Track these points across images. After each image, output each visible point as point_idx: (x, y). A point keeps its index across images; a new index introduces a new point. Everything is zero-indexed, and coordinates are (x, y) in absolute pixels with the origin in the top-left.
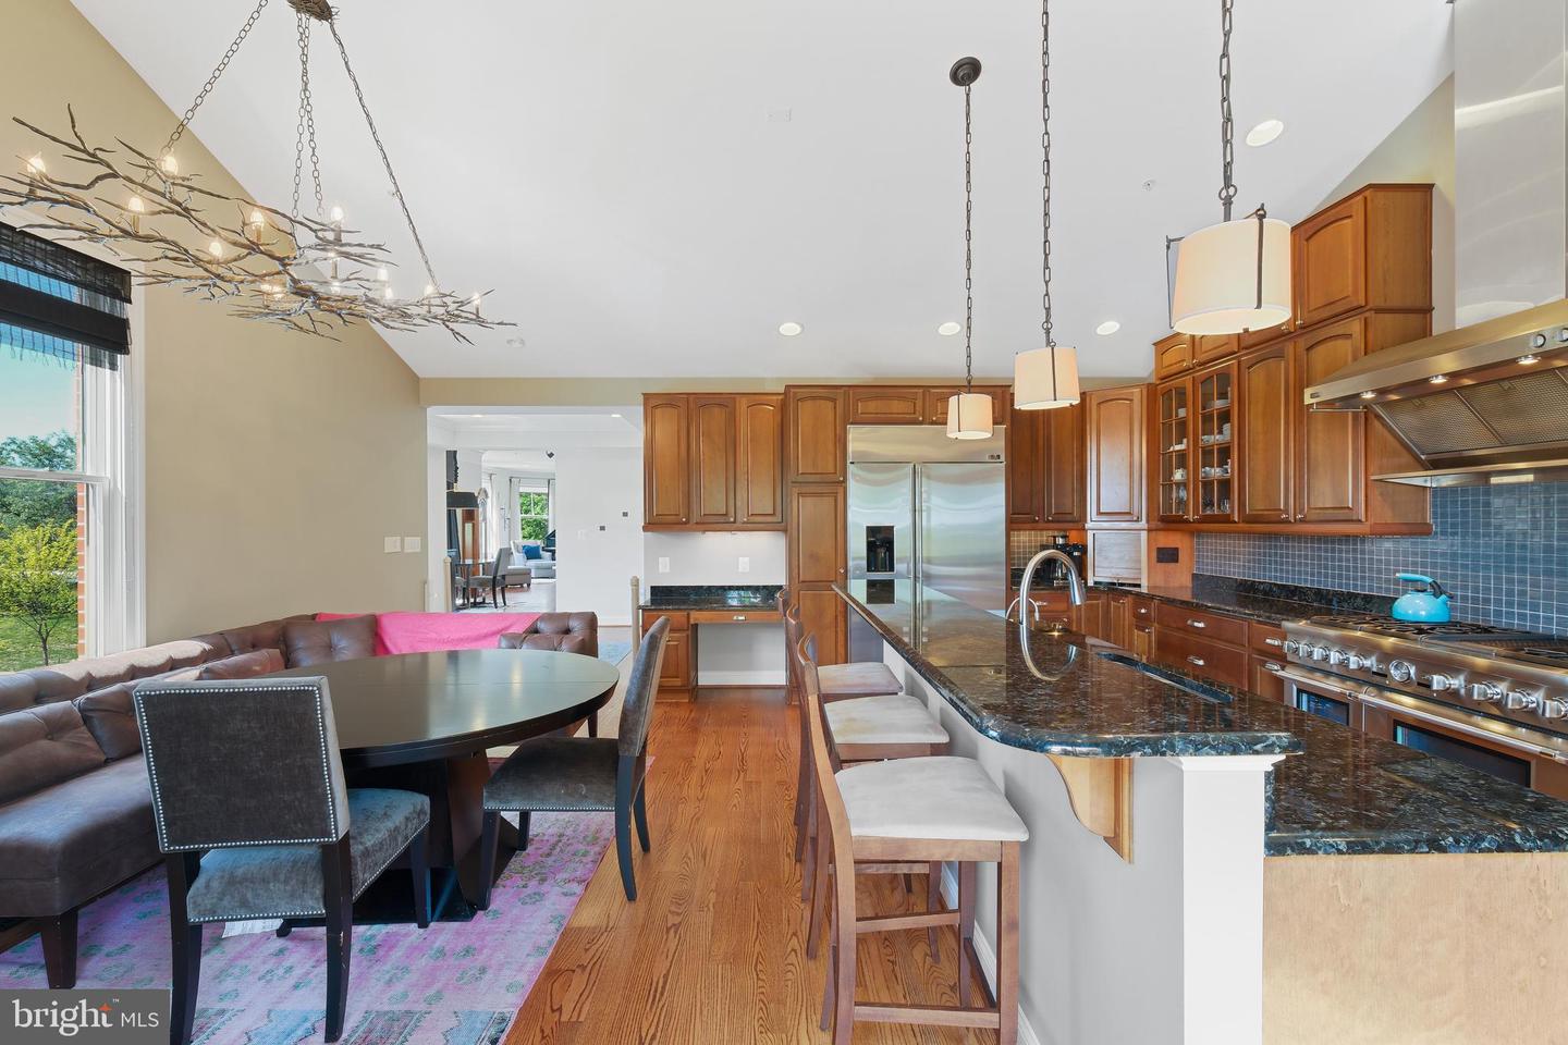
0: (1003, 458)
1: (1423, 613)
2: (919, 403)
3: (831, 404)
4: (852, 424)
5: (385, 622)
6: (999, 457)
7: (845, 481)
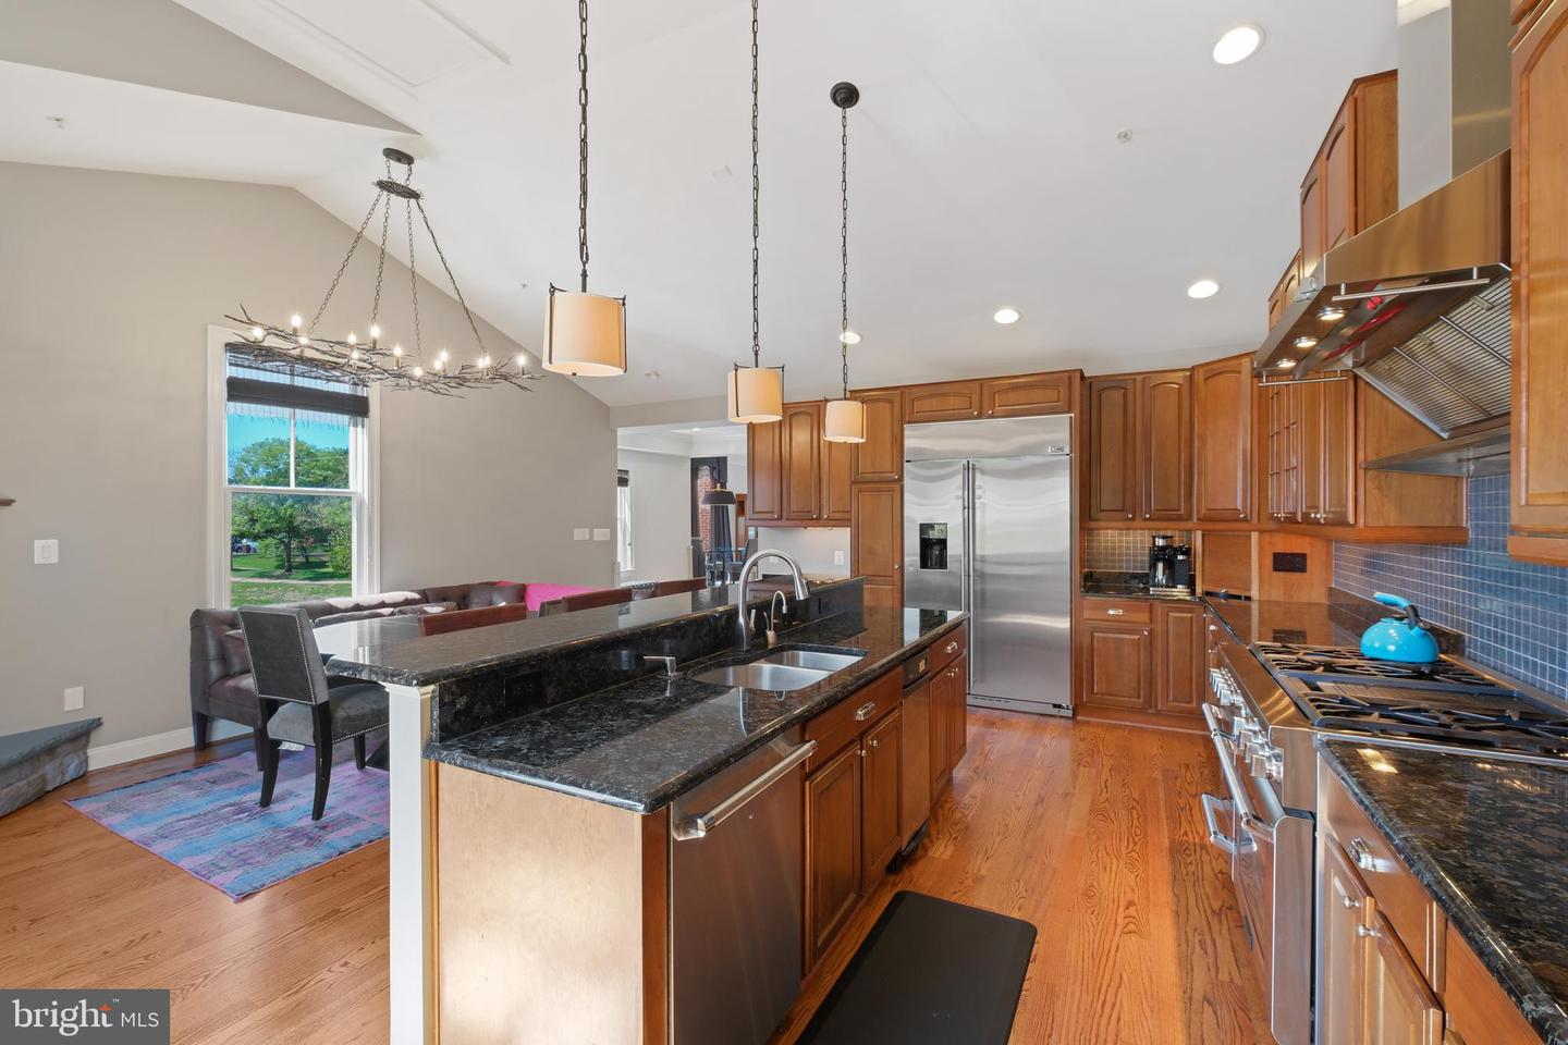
0: (1067, 450)
1: (1392, 648)
2: (976, 399)
3: (888, 405)
4: (909, 423)
5: (529, 590)
6: (1061, 449)
7: (901, 479)
